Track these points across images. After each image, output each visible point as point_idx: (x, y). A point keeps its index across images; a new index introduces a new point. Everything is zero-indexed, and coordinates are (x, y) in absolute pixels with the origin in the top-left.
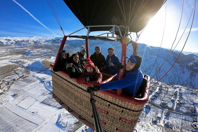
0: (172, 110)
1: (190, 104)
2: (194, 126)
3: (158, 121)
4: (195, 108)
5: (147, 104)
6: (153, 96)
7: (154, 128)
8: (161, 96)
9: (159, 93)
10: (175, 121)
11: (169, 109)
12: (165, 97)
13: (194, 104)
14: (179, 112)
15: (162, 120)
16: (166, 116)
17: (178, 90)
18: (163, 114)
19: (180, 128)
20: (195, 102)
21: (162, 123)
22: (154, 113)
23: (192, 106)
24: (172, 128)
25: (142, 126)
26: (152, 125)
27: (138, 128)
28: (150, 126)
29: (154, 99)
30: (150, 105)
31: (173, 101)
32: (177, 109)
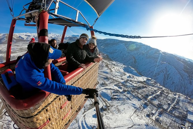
0: (166, 111)
1: (184, 110)
2: (180, 128)
3: (151, 116)
4: (187, 114)
5: (146, 102)
6: (153, 97)
7: (146, 119)
8: (160, 99)
9: (160, 96)
10: (166, 119)
11: (164, 109)
12: (163, 100)
13: (188, 111)
14: (171, 114)
15: (155, 116)
16: (159, 114)
17: (177, 96)
18: (157, 112)
19: (168, 125)
20: (189, 110)
21: (154, 118)
22: (150, 109)
23: (185, 113)
24: (161, 123)
25: (138, 116)
26: (145, 117)
27: (134, 116)
28: (144, 117)
29: (153, 99)
30: (148, 103)
31: (169, 104)
32: (171, 111)
